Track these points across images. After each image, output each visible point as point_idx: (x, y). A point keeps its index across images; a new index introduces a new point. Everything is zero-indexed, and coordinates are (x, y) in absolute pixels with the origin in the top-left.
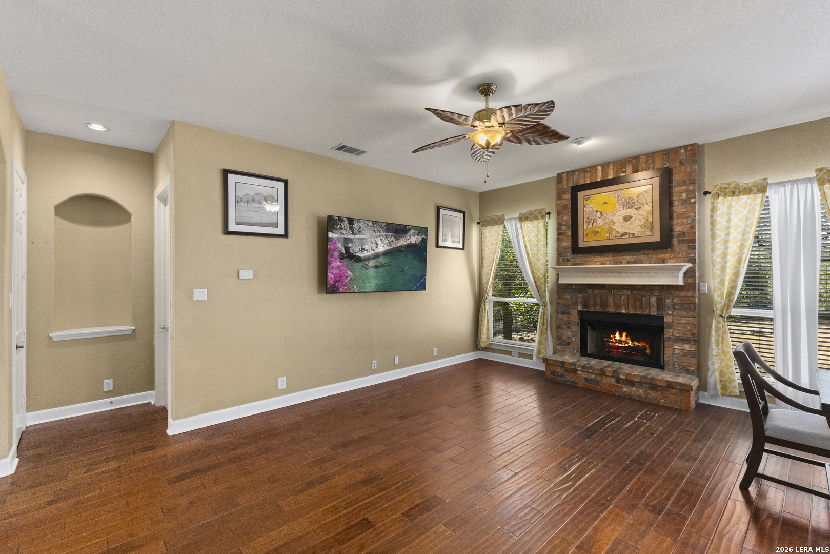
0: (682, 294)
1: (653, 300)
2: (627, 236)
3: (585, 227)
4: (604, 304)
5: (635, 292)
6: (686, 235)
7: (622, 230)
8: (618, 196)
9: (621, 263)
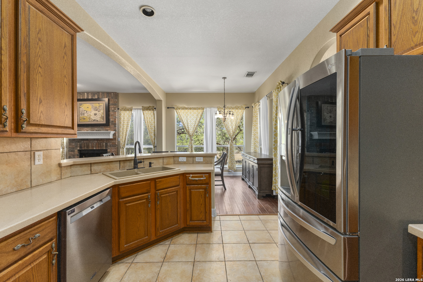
0: (113, 142)
1: (104, 144)
2: (95, 121)
3: (80, 116)
4: (88, 146)
5: (98, 141)
6: (114, 122)
7: (94, 119)
8: (92, 106)
9: (94, 131)
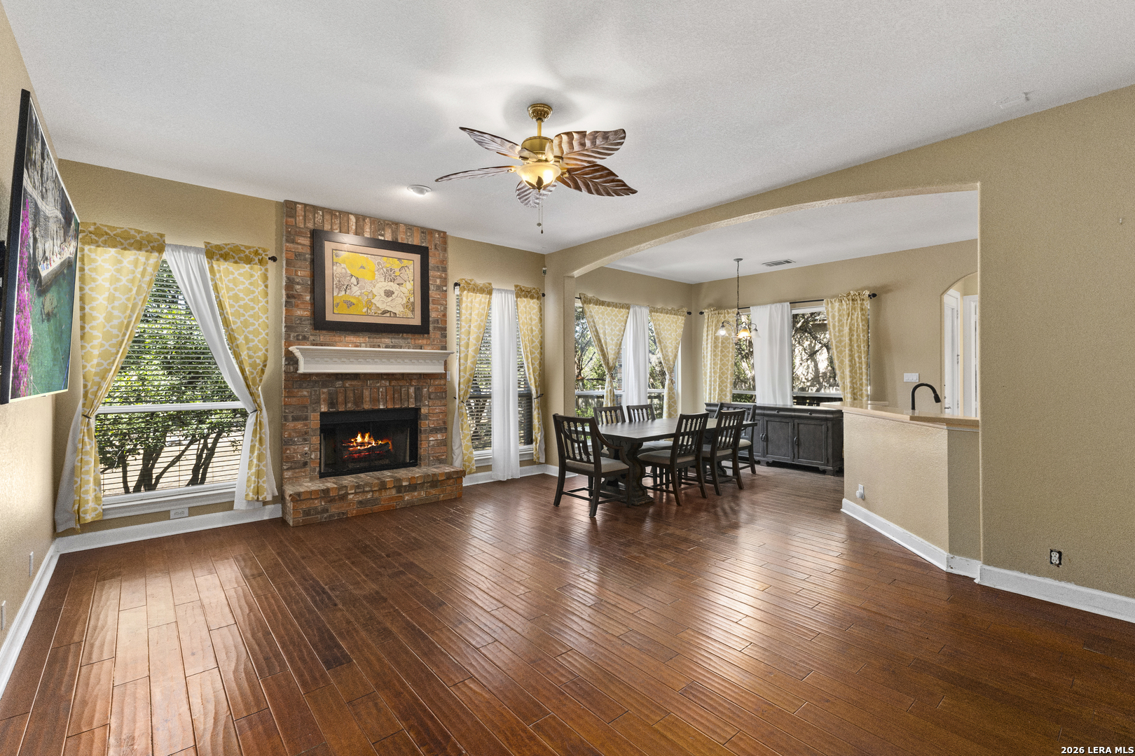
0: (437, 383)
1: (412, 390)
2: (388, 315)
3: (335, 294)
4: (359, 399)
5: (393, 383)
6: (440, 321)
7: (383, 307)
8: (379, 264)
9: (379, 346)
